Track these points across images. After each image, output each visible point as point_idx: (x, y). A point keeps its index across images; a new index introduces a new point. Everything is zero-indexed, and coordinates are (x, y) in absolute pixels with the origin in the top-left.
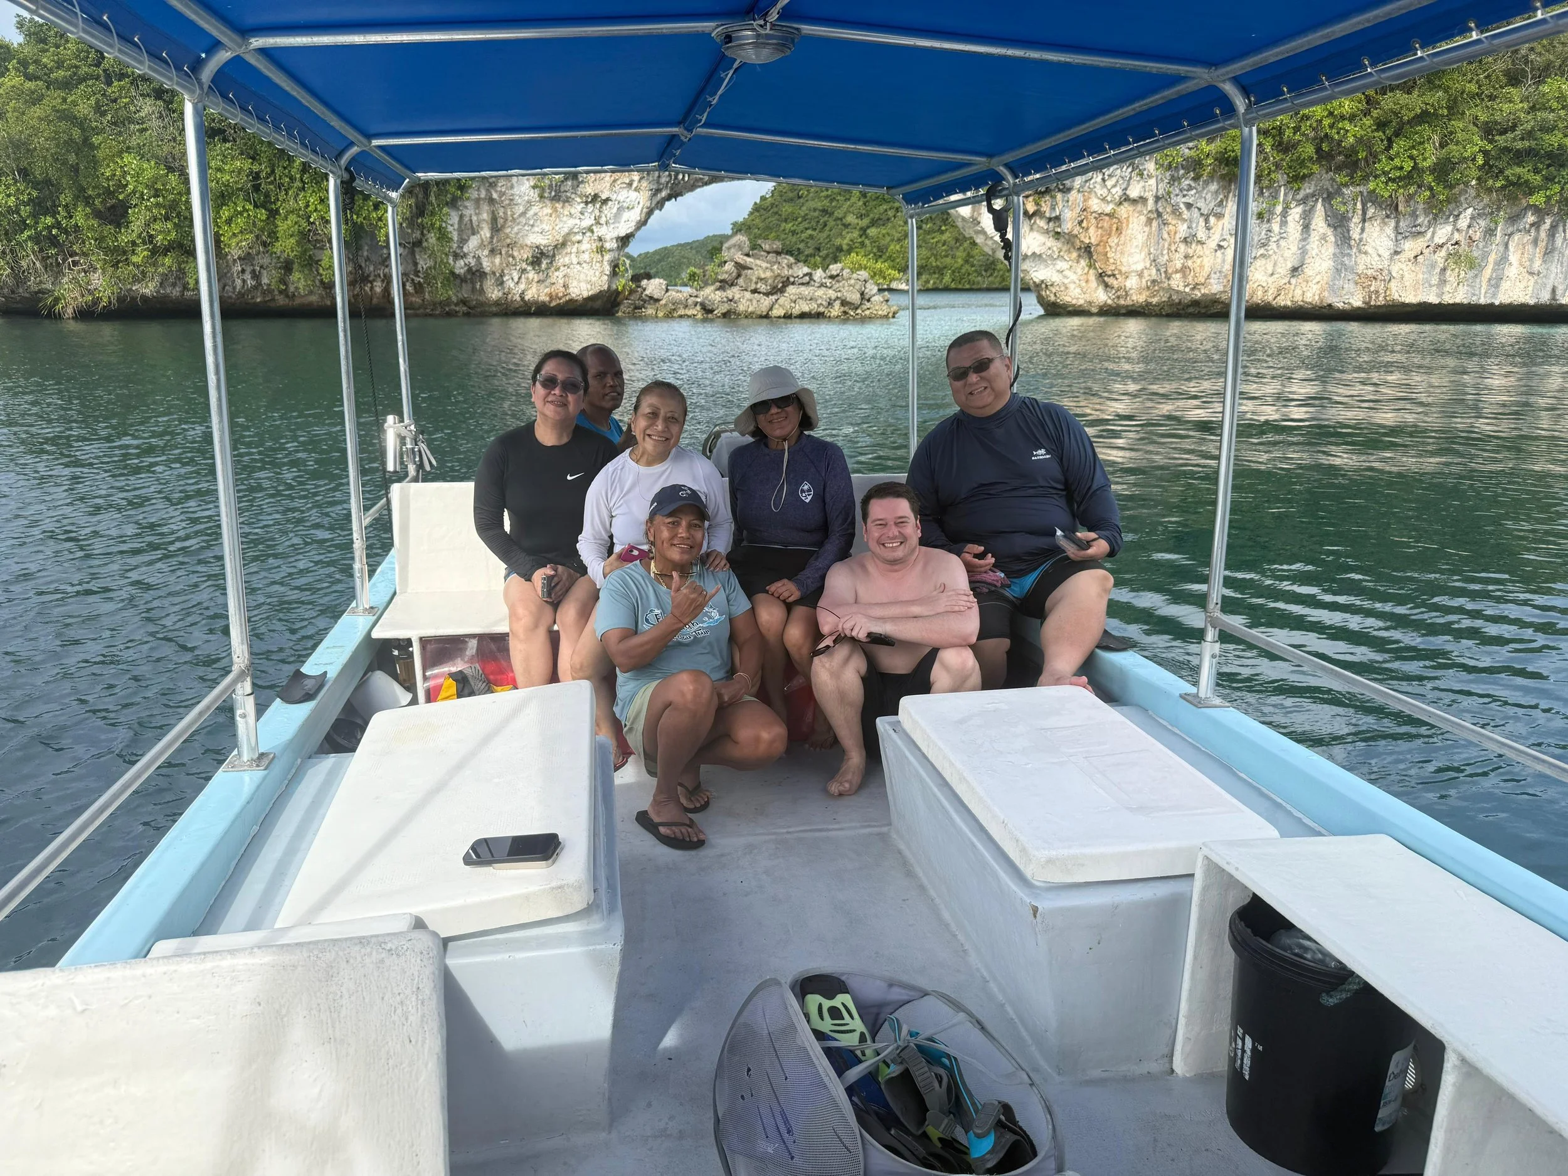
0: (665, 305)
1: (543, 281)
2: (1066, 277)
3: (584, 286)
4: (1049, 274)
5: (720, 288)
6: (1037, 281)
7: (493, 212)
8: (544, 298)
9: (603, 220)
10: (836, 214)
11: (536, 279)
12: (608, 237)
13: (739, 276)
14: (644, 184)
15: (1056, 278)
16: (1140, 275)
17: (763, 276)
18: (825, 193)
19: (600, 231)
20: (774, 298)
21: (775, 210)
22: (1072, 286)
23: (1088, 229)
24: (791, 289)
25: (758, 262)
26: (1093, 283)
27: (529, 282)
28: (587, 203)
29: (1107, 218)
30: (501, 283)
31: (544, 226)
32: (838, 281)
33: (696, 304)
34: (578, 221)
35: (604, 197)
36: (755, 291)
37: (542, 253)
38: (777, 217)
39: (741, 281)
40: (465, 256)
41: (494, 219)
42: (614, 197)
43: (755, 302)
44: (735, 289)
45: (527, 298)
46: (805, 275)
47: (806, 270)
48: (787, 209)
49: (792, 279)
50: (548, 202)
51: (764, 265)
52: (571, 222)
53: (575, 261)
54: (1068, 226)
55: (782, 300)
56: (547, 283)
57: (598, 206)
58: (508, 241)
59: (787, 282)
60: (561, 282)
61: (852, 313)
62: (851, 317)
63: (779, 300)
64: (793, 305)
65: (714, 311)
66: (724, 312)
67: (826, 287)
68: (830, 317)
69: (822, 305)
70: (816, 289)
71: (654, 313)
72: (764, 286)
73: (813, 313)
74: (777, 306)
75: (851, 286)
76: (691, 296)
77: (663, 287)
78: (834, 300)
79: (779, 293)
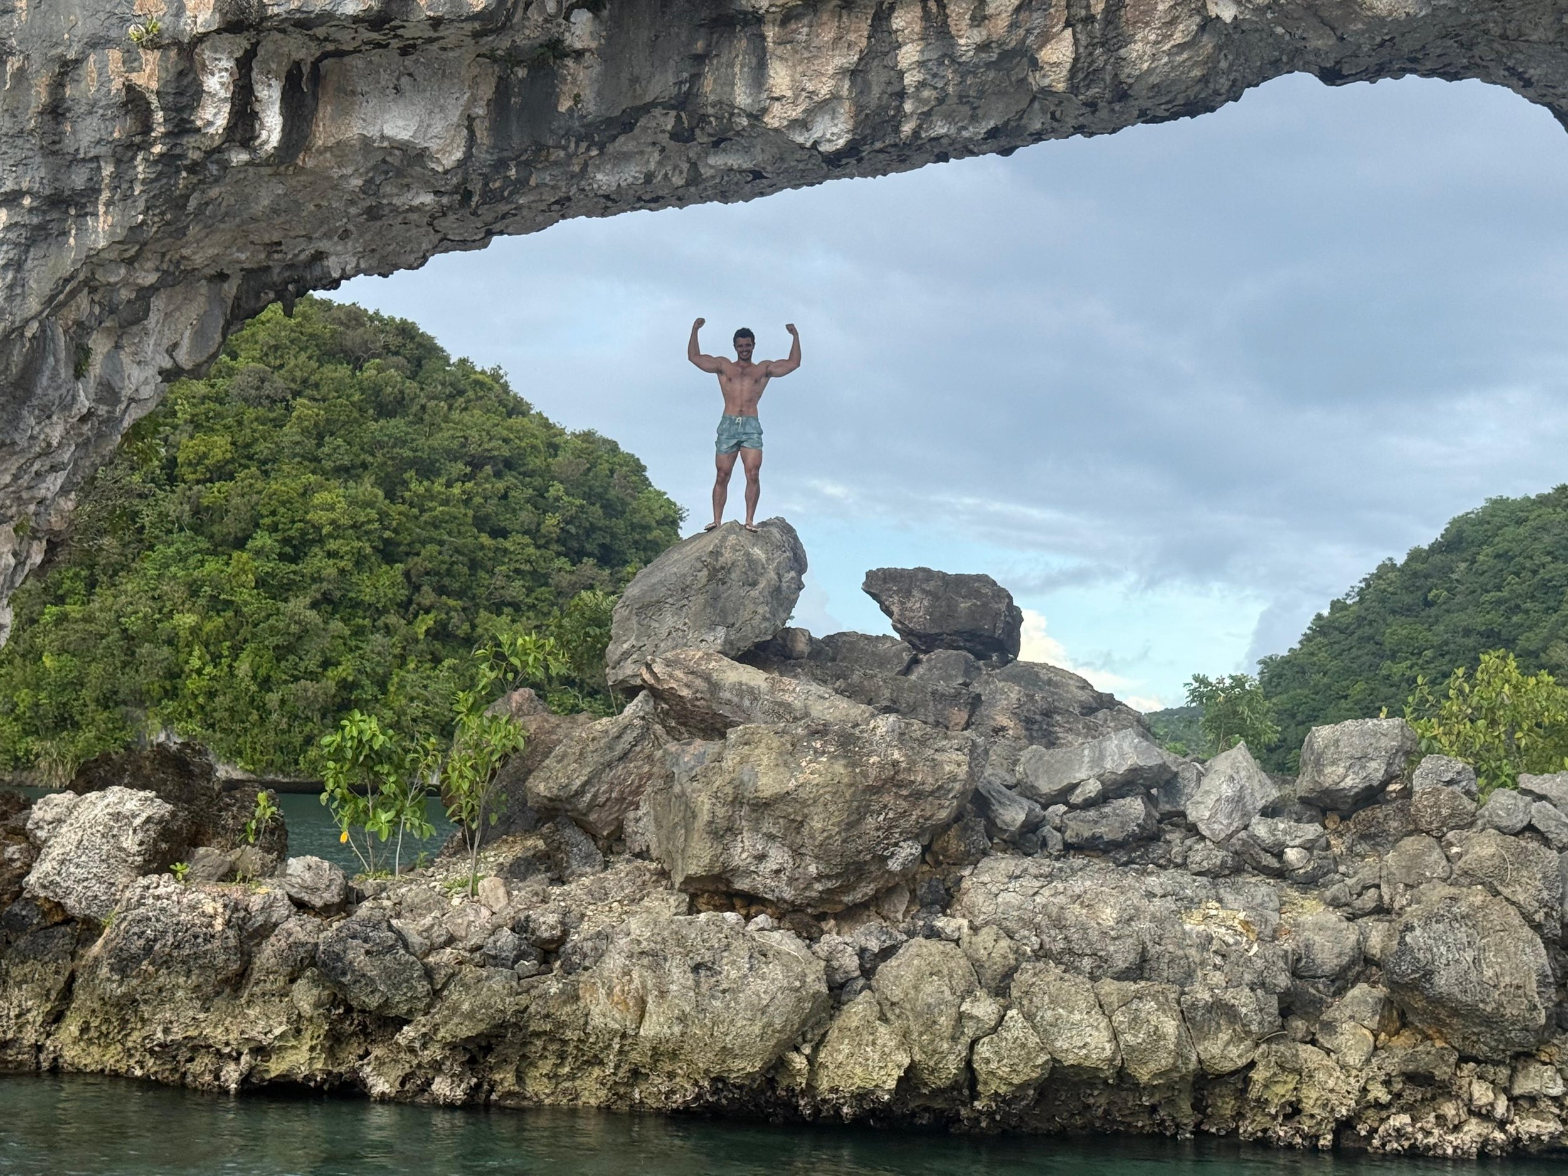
5: (547, 861)
10: (1521, 642)
18: (1494, 595)
20: (846, 941)
21: (1367, 631)
24: (1001, 885)
32: (1374, 838)
38: (1371, 647)
46: (1114, 789)
48: (1396, 630)
49: (1016, 814)
55: (909, 967)
61: (1482, 1093)
62: (1473, 1130)
63: (888, 969)
64: (984, 1008)
65: (400, 1022)
66: (466, 1031)
67: (1282, 873)
68: (1293, 1111)
69: (1229, 1012)
70: (1192, 886)
71: (36, 1016)
72: (778, 857)
73: (1143, 1075)
74: (858, 1009)
75: (1470, 876)
76: (300, 906)
77: (130, 842)
78: (1341, 981)
79: (900, 906)
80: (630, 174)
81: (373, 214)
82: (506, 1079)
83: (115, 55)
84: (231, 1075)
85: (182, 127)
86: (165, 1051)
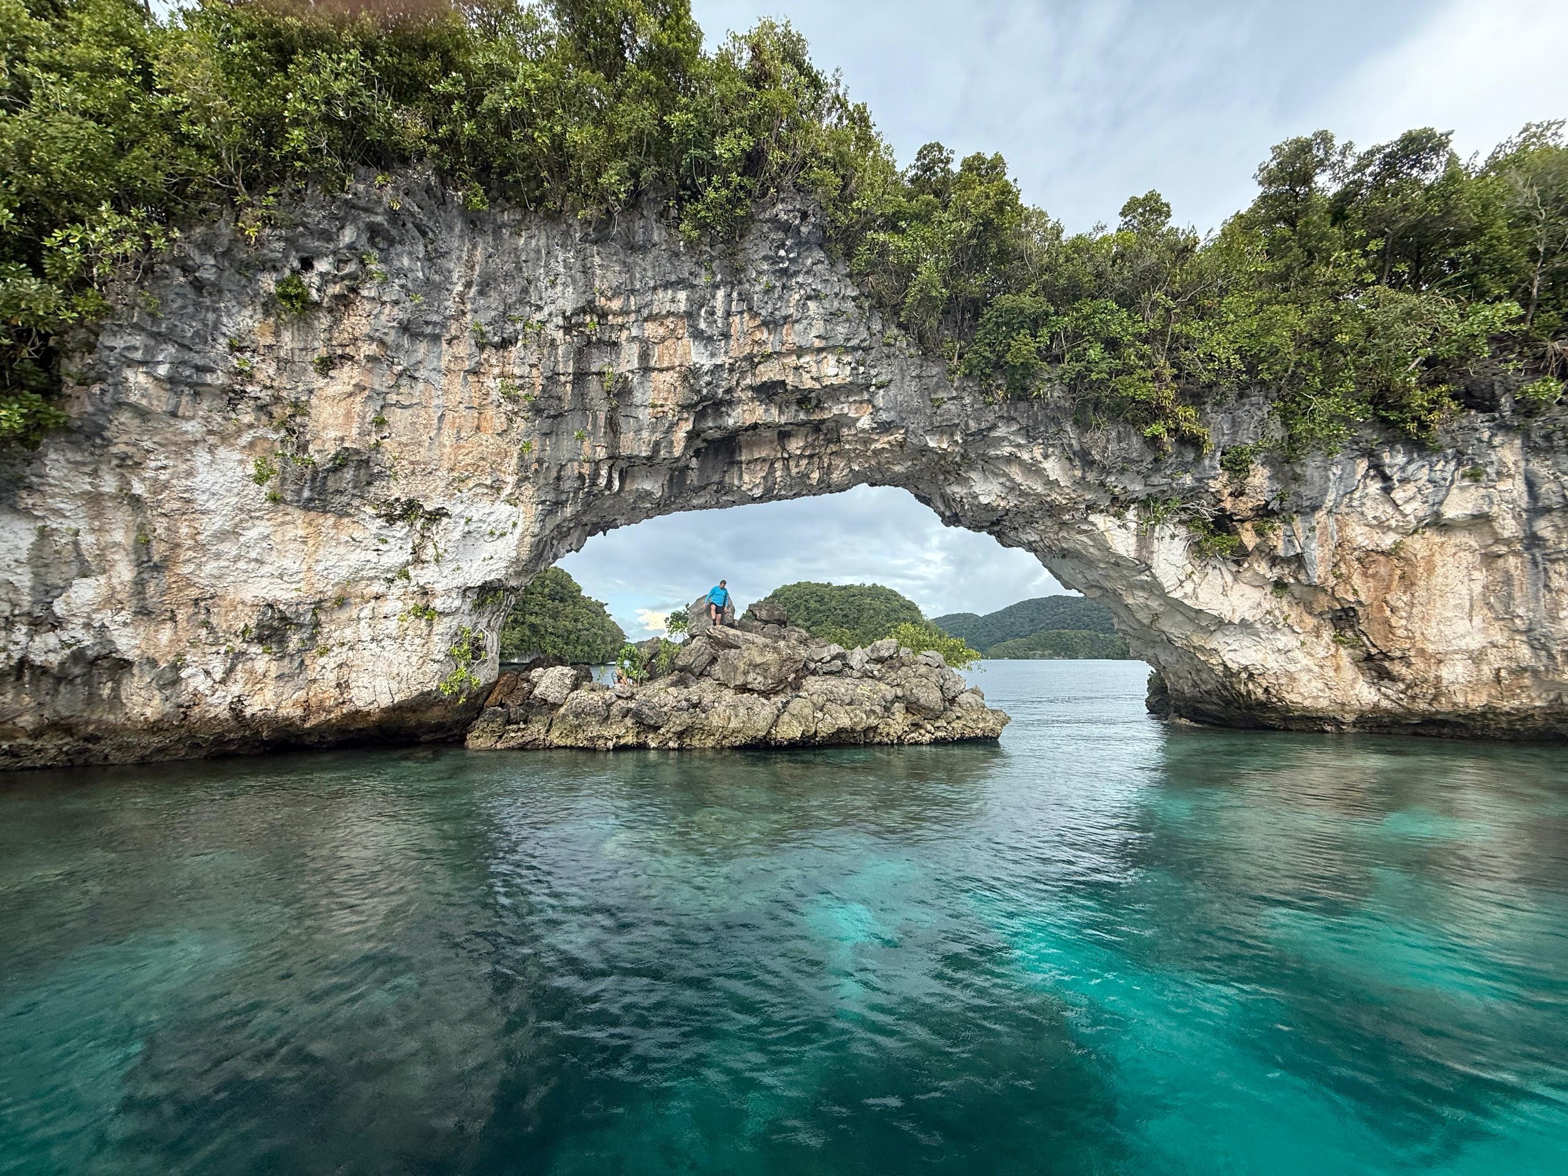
0: (564, 716)
1: (291, 676)
2: (1295, 661)
3: (382, 684)
4: (1259, 657)
5: (681, 682)
6: (1234, 667)
7: (141, 528)
8: (290, 710)
9: (429, 553)
11: (273, 674)
12: (439, 588)
13: (714, 660)
14: (528, 490)
15: (1273, 663)
16: (1476, 658)
17: (759, 660)
19: (424, 576)
20: (779, 700)
22: (1305, 677)
23: (1349, 577)
24: (812, 684)
25: (750, 636)
26: (1349, 671)
27: (257, 680)
28: (391, 519)
29: (1382, 558)
30: (171, 680)
31: (287, 563)
32: (894, 668)
33: (627, 713)
34: (372, 556)
35: (429, 507)
36: (743, 689)
37: (284, 619)
39: (717, 669)
40: (57, 624)
41: (143, 545)
42: (455, 509)
43: (742, 711)
44: (707, 683)
45: (248, 712)
46: (834, 658)
47: (835, 649)
49: (812, 666)
50: (297, 514)
51: (760, 640)
52: (356, 557)
53: (366, 633)
54: (1319, 572)
55: (796, 705)
56: (300, 681)
57: (418, 525)
58: (194, 593)
59: (805, 670)
60: (331, 677)
61: (929, 727)
62: (928, 736)
63: (791, 705)
64: (820, 715)
65: (659, 728)
66: (679, 729)
67: (873, 677)
68: (888, 734)
69: (874, 712)
70: (856, 682)
71: (543, 731)
72: (760, 679)
73: (858, 729)
74: (786, 717)
75: (921, 676)
76: (619, 697)
77: (568, 681)
78: (893, 702)
79: (789, 690)
80: (702, 501)
81: (633, 509)
82: (688, 741)
83: (576, 464)
84: (610, 744)
85: (594, 484)
86: (591, 739)
